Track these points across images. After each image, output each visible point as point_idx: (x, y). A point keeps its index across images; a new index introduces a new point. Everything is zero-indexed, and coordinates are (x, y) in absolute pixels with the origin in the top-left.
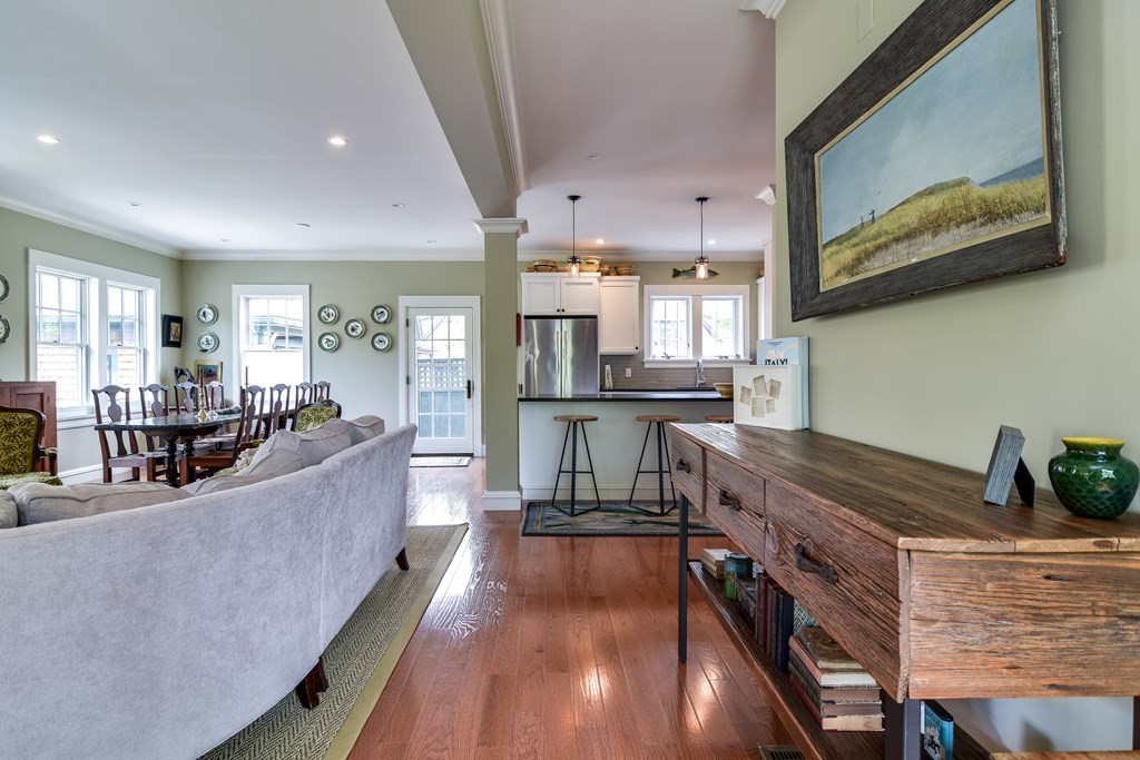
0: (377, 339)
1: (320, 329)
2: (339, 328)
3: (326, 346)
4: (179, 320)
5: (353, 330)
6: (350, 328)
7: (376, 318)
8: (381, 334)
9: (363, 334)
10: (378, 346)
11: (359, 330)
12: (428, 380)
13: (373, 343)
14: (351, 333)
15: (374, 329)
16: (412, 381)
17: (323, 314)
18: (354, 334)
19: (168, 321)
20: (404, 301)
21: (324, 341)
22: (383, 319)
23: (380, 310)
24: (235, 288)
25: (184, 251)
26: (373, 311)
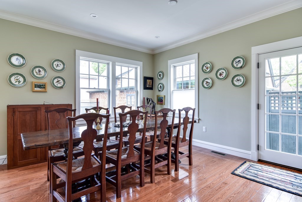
0: (235, 79)
1: (203, 76)
2: (213, 74)
3: (206, 86)
4: (152, 79)
5: (221, 75)
6: (218, 74)
7: (235, 65)
8: (238, 75)
9: (226, 77)
10: (237, 83)
11: (224, 75)
12: (277, 105)
13: (232, 81)
14: (219, 77)
15: (233, 72)
16: (261, 107)
17: (204, 68)
18: (221, 77)
19: (146, 79)
20: (255, 50)
21: (205, 83)
22: (240, 65)
23: (237, 60)
24: (169, 61)
25: (153, 50)
26: (233, 62)
